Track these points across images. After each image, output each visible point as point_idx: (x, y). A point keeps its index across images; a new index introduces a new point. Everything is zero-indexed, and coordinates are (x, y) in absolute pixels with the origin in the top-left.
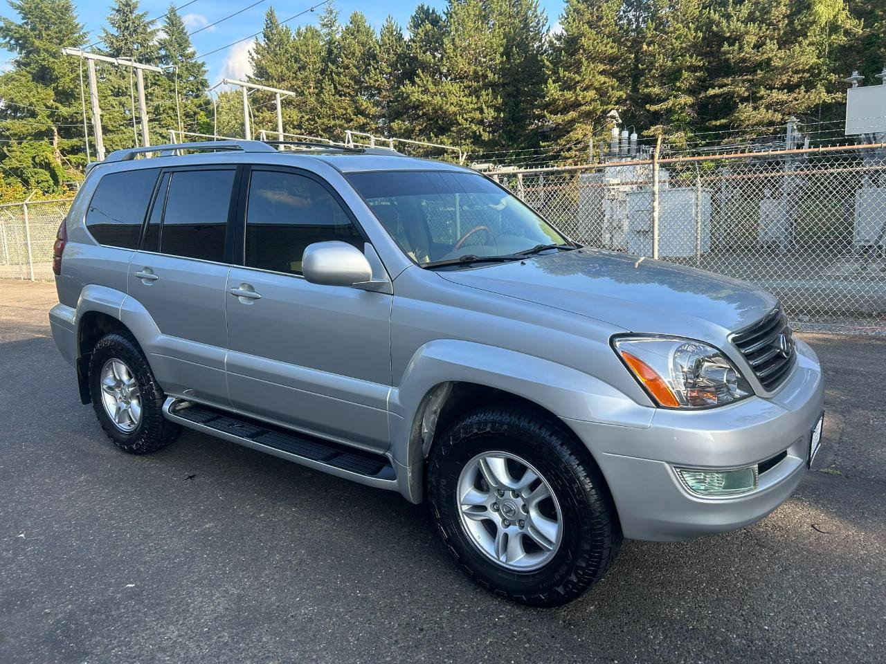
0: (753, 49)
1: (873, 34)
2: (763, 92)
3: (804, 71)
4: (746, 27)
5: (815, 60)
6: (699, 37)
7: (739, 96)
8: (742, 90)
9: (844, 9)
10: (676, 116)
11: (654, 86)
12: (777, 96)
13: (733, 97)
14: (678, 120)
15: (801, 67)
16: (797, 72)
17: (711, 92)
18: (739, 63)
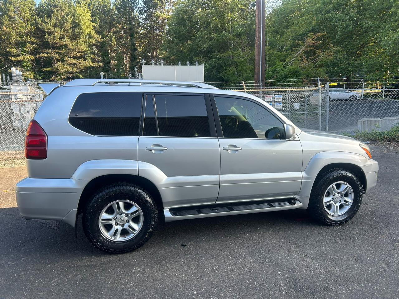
0: (59, 39)
1: (104, 42)
2: (66, 58)
3: (81, 52)
4: (55, 29)
5: (85, 49)
6: (33, 29)
7: (56, 59)
8: (57, 56)
9: (93, 30)
10: (25, 64)
11: (13, 48)
12: (72, 61)
13: (53, 59)
14: (26, 66)
15: (81, 50)
16: (79, 52)
17: (42, 55)
18: (53, 44)
